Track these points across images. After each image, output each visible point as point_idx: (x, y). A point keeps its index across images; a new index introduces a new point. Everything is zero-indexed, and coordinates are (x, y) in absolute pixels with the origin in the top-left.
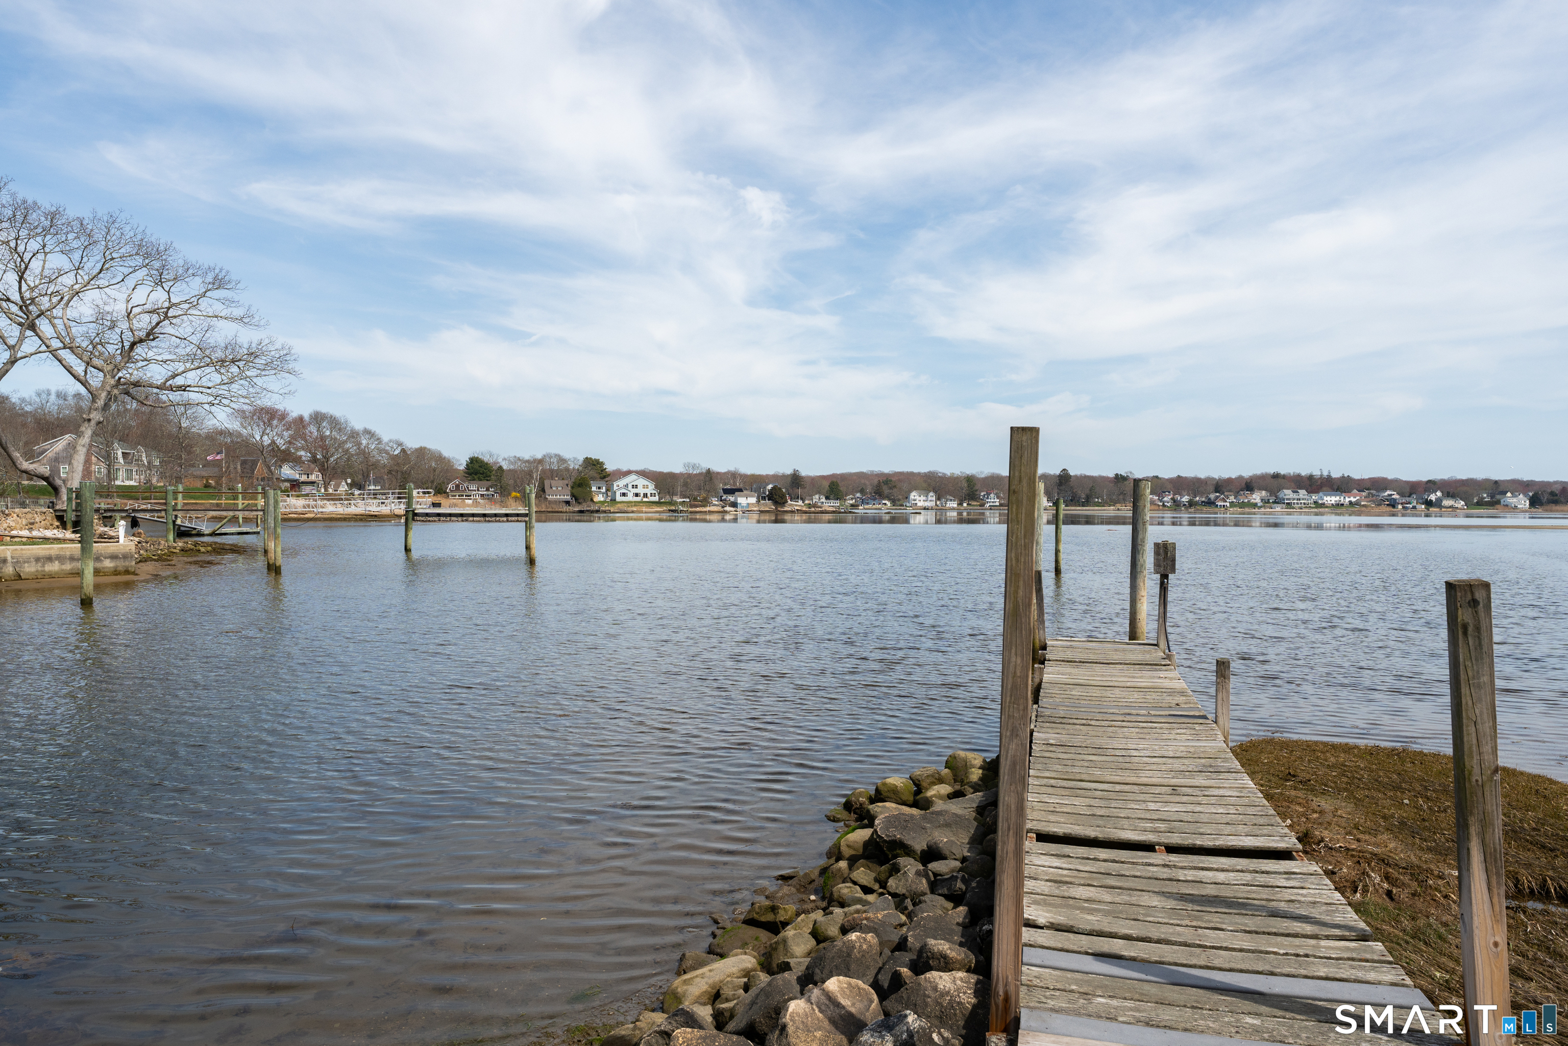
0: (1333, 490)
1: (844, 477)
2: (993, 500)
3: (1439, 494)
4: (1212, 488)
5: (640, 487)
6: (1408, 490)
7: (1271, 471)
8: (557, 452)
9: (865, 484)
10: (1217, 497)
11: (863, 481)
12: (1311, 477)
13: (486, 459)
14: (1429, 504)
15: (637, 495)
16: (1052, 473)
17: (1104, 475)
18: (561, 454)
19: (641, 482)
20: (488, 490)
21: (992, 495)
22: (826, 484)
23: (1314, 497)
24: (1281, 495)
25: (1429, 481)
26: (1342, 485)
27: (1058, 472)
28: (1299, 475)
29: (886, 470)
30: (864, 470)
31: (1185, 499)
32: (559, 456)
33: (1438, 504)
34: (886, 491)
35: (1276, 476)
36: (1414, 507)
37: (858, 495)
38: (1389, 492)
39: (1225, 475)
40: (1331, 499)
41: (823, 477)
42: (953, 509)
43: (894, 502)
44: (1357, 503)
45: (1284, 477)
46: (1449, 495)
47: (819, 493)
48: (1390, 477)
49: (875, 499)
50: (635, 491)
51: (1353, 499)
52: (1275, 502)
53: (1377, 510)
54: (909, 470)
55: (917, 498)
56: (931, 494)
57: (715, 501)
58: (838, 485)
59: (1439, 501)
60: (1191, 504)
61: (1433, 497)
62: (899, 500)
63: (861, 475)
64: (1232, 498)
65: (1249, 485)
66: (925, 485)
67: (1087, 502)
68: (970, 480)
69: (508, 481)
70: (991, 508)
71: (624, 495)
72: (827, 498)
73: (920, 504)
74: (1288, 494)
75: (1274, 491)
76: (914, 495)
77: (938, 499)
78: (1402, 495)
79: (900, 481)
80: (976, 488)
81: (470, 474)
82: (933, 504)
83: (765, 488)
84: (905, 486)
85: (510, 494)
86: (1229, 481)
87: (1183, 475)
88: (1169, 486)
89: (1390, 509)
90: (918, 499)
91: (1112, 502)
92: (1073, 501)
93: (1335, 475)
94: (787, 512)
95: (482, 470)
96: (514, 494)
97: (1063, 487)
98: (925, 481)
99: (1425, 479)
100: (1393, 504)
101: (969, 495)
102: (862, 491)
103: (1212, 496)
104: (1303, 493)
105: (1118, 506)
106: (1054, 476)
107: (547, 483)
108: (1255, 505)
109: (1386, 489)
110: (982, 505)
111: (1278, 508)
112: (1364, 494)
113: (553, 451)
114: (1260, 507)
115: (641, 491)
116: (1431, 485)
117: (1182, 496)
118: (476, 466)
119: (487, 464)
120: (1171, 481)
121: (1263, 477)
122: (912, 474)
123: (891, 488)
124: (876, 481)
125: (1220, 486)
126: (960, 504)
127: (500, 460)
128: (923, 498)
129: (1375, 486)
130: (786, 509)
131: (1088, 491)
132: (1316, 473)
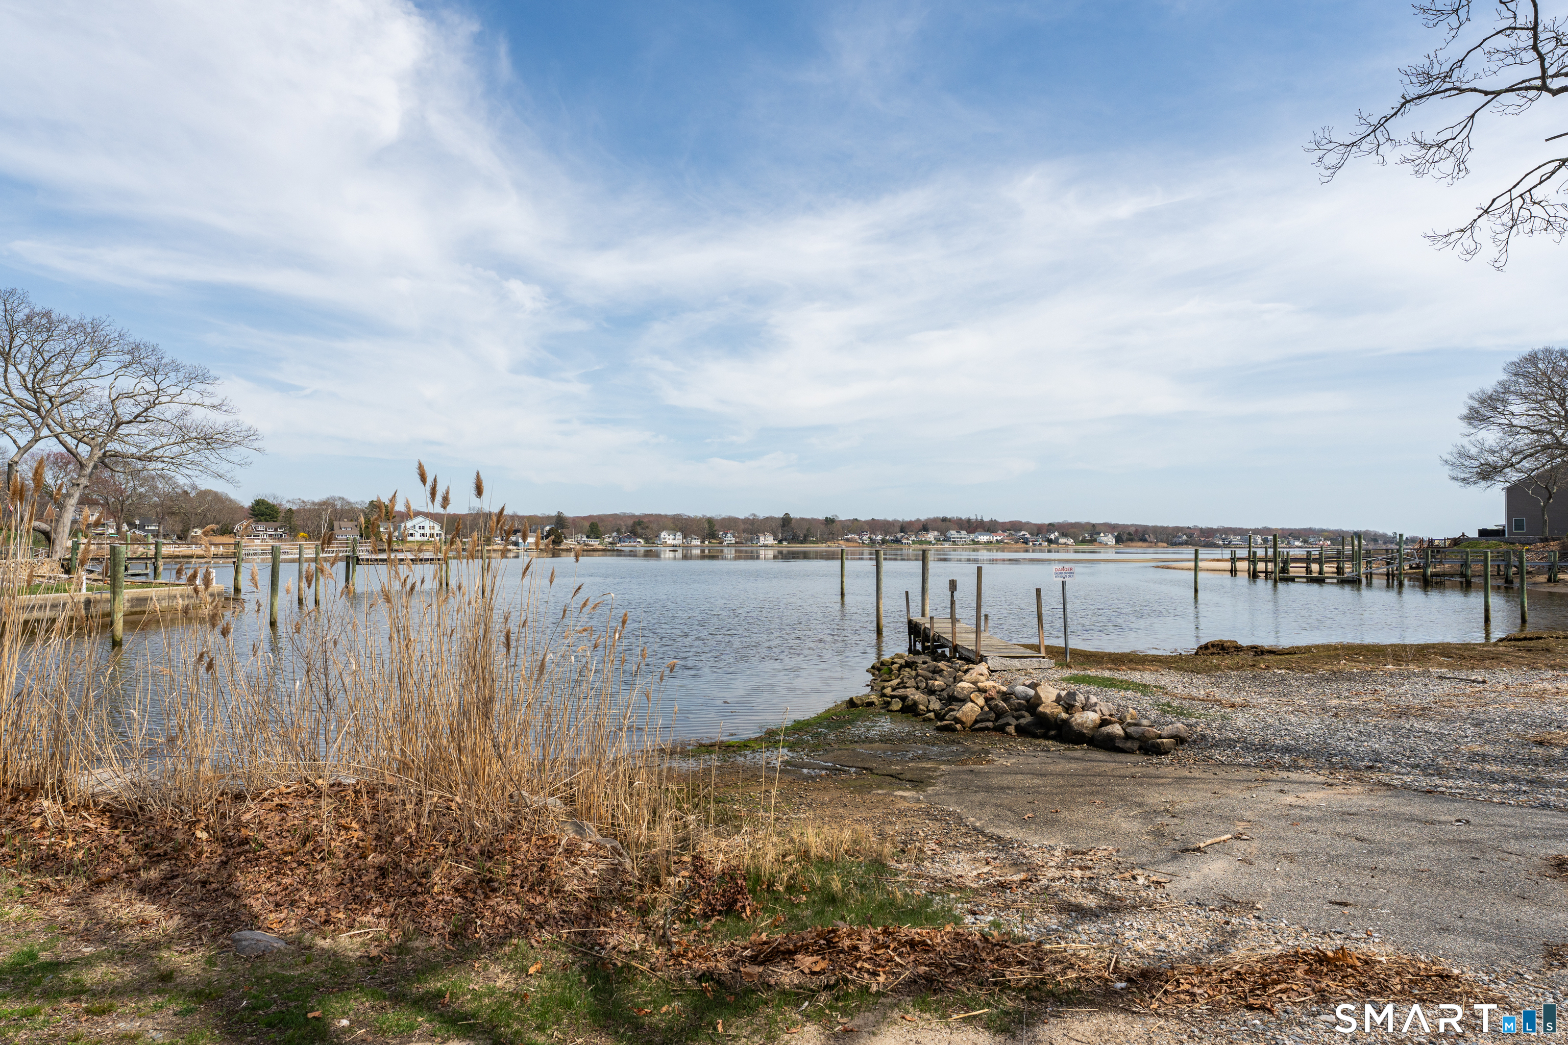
0: (985, 531)
1: (602, 518)
2: (730, 539)
3: (1057, 534)
4: (898, 529)
5: (427, 528)
6: (1035, 532)
7: (941, 516)
8: (341, 496)
9: (620, 525)
10: (902, 537)
11: (618, 522)
12: (969, 521)
13: (270, 501)
14: (1050, 541)
15: (423, 535)
16: (776, 516)
17: (815, 517)
18: (345, 497)
19: (427, 523)
20: (276, 530)
21: (729, 535)
22: (587, 525)
23: (972, 536)
24: (948, 534)
25: (1050, 524)
26: (990, 527)
27: (782, 516)
28: (961, 519)
29: (637, 513)
30: (618, 513)
31: (879, 538)
32: (343, 499)
33: (1055, 542)
34: (640, 531)
35: (944, 520)
36: (1040, 544)
37: (615, 534)
38: (1023, 533)
39: (907, 519)
40: (984, 538)
41: (584, 518)
42: (697, 546)
43: (647, 540)
44: (1002, 541)
45: (950, 520)
46: (1064, 535)
47: (582, 532)
48: (1024, 521)
49: (630, 538)
50: (422, 531)
51: (999, 538)
52: (944, 540)
53: (1015, 546)
54: (657, 513)
55: (667, 536)
56: (679, 533)
57: (498, 540)
58: (597, 526)
59: (1057, 539)
60: (884, 542)
61: (1052, 537)
62: (651, 539)
63: (615, 516)
64: (913, 537)
65: (925, 527)
66: (672, 525)
67: (805, 541)
68: (710, 521)
69: (297, 521)
70: (728, 545)
71: (412, 535)
72: (588, 537)
73: (669, 542)
74: (953, 533)
75: (943, 532)
76: (664, 534)
77: (685, 537)
78: (1032, 535)
79: (650, 521)
80: (715, 528)
81: (256, 516)
82: (680, 542)
83: (543, 529)
84: (655, 526)
85: (298, 533)
86: (910, 523)
87: (876, 518)
88: (867, 527)
89: (1024, 545)
90: (668, 538)
91: (823, 540)
92: (794, 539)
93: (986, 519)
94: (562, 550)
95: (268, 512)
96: (302, 534)
97: (785, 529)
98: (674, 523)
99: (1047, 522)
100: (1026, 542)
101: (709, 534)
102: (618, 531)
103: (899, 536)
104: (964, 532)
105: (829, 543)
106: (779, 518)
107: (336, 524)
108: (930, 543)
109: (1021, 530)
110: (721, 543)
111: (947, 545)
112: (1006, 534)
113: (337, 494)
114: (934, 544)
115: (427, 531)
116: (1051, 527)
117: (877, 535)
118: (263, 508)
119: (274, 506)
120: (867, 522)
121: (935, 520)
122: (660, 516)
123: (643, 529)
124: (630, 522)
125: (905, 527)
126: (703, 542)
127: (284, 503)
128: (671, 537)
129: (1013, 527)
130: (562, 547)
131: (805, 532)
132: (973, 517)
